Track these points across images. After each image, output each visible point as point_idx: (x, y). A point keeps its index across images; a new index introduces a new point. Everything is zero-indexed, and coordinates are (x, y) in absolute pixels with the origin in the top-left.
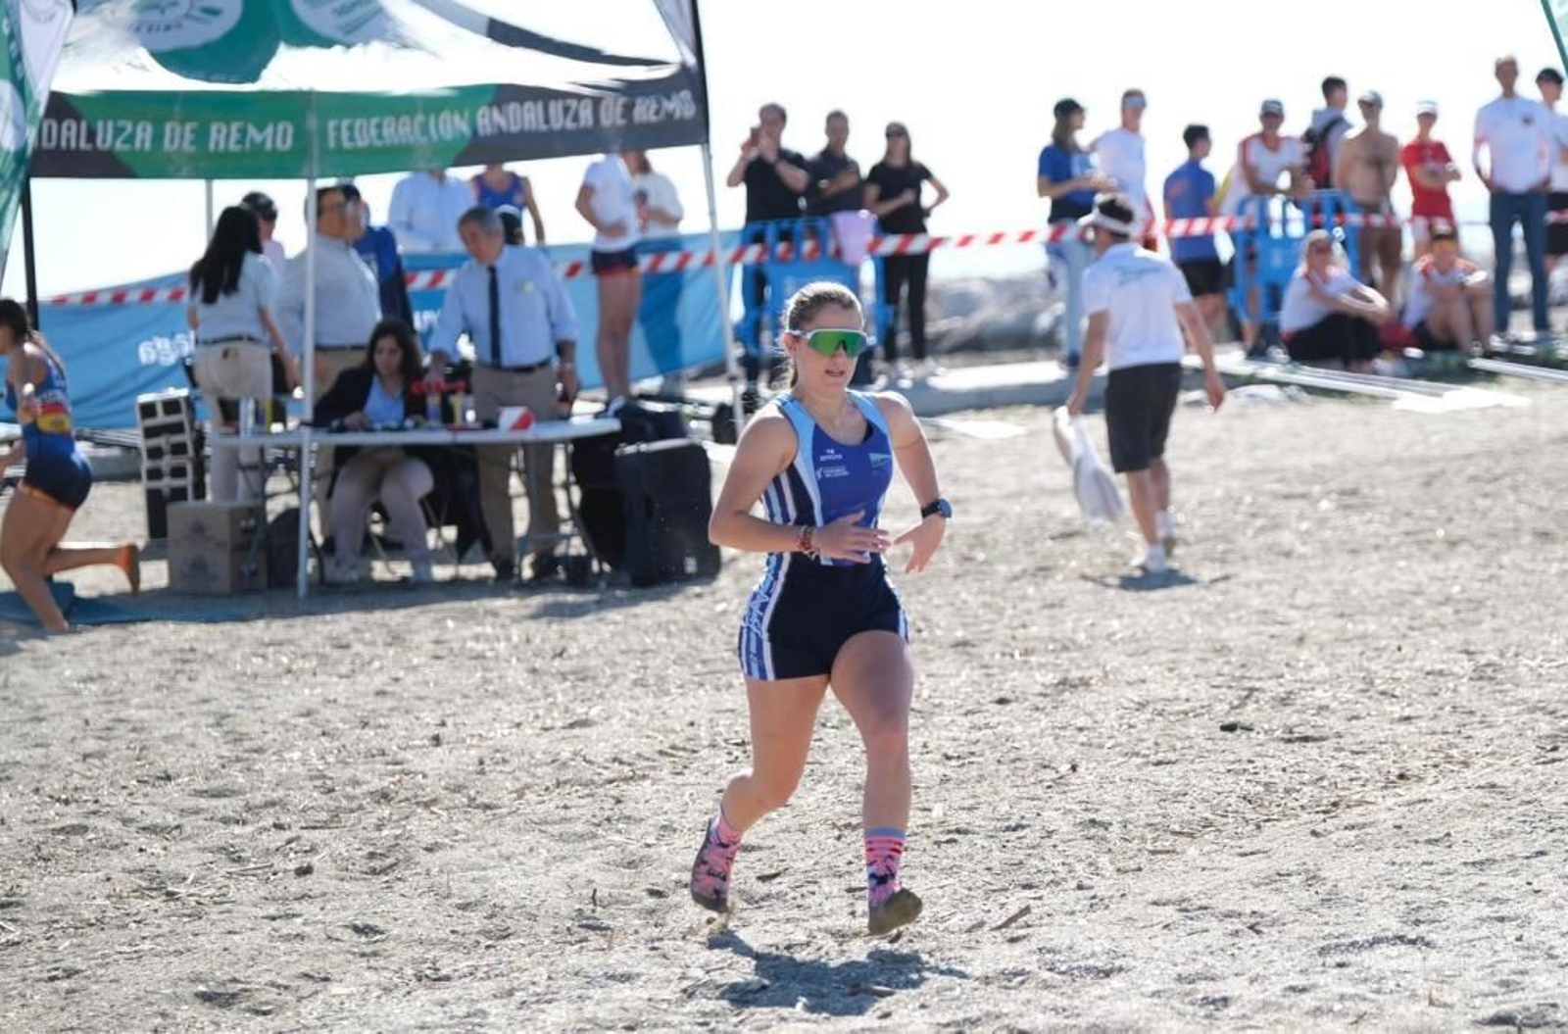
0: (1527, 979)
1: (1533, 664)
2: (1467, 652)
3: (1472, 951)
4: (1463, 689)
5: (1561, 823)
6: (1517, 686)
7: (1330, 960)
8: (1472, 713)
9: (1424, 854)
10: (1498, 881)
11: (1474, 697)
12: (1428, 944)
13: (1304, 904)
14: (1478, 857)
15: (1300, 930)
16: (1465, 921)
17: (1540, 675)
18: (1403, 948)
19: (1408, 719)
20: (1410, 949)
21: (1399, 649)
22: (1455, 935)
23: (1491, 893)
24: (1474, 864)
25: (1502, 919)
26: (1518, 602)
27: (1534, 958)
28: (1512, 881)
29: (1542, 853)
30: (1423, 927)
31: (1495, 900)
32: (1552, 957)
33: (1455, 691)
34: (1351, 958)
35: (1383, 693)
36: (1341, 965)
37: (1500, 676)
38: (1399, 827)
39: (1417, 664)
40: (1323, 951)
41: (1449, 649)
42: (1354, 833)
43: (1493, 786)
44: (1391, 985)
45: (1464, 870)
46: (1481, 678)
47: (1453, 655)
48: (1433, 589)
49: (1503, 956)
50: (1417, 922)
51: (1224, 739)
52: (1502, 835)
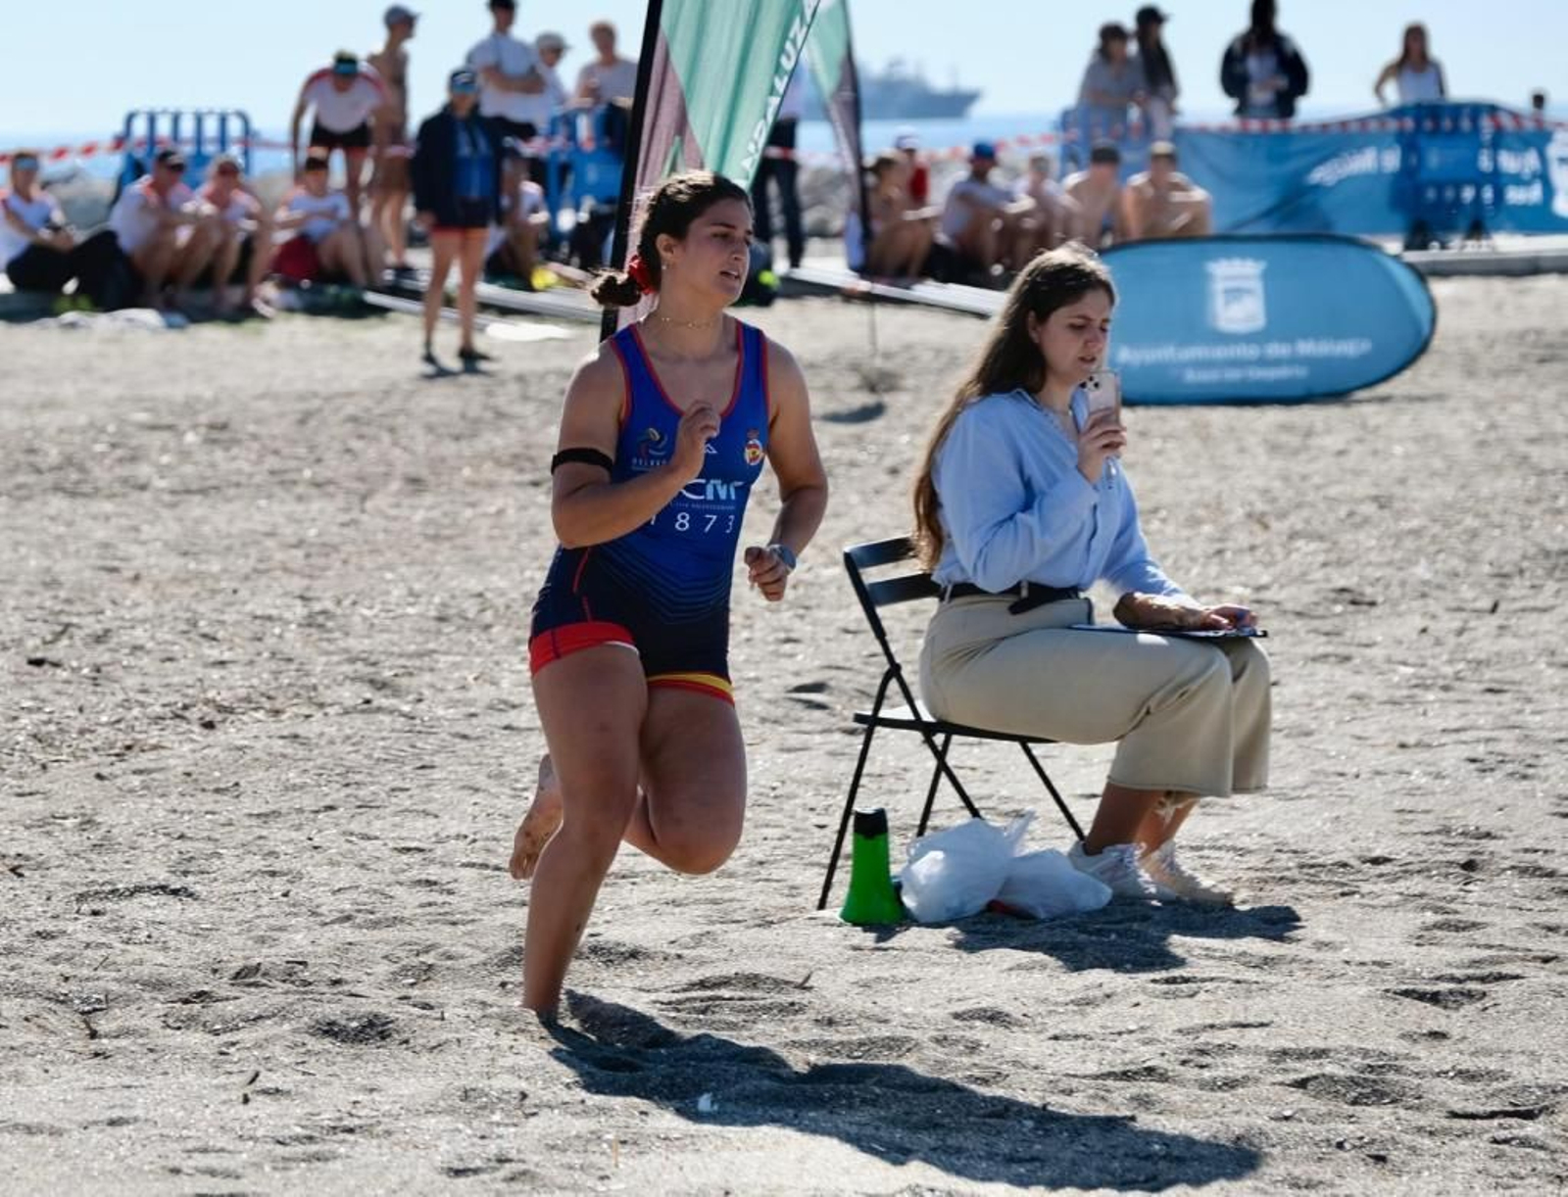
0: (284, 936)
1: (367, 612)
2: (302, 598)
3: (235, 904)
4: (288, 635)
5: (358, 778)
6: (347, 634)
7: (85, 908)
8: (290, 660)
9: (209, 801)
10: (278, 835)
11: (298, 645)
12: (191, 895)
13: (74, 849)
14: (264, 809)
15: (63, 874)
16: (234, 872)
17: (372, 625)
18: (163, 898)
19: (222, 663)
20: (171, 900)
21: (235, 592)
22: (219, 888)
23: (270, 845)
24: (259, 816)
25: (273, 874)
26: (375, 551)
27: (296, 915)
28: (294, 835)
29: (331, 808)
30: (191, 878)
31: (271, 853)
32: (314, 914)
33: (280, 637)
34: (109, 905)
35: (205, 636)
36: (95, 913)
37: (330, 624)
38: (188, 774)
39: (249, 608)
40: (81, 898)
41: (286, 594)
42: (142, 778)
43: (296, 736)
44: (142, 936)
45: (247, 822)
46: (310, 625)
47: (288, 600)
48: (289, 532)
49: (265, 911)
50: (186, 873)
51: (30, 674)
52: (295, 788)
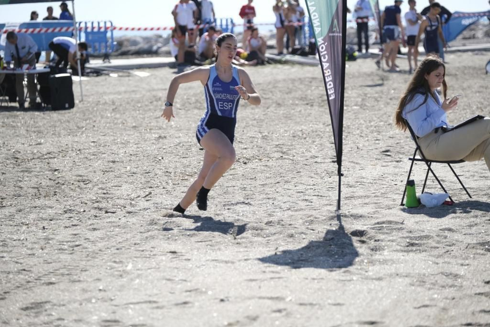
0: (275, 214)
1: (276, 136)
2: (260, 132)
3: (261, 206)
4: (259, 141)
5: (283, 175)
6: (272, 141)
7: (226, 208)
8: (261, 147)
9: (249, 181)
10: (267, 190)
11: (262, 144)
12: (250, 204)
13: (220, 193)
14: (263, 183)
15: (218, 199)
16: (260, 199)
17: (278, 139)
18: (244, 205)
19: (246, 148)
20: (246, 206)
21: (243, 131)
22: (257, 203)
23: (266, 192)
24: (262, 185)
25: (269, 199)
26: (273, 121)
27: (276, 209)
28: (271, 189)
29: (278, 182)
30: (249, 200)
31: (267, 194)
32: (281, 208)
33: (257, 142)
34: (232, 207)
35: (239, 142)
36: (228, 209)
37: (268, 138)
38: (243, 175)
39: (248, 135)
40: (224, 205)
41: (255, 132)
42: (232, 176)
43: (266, 166)
44: (241, 214)
45: (259, 186)
46: (263, 139)
47: (256, 133)
48: (251, 116)
49: (269, 208)
50: (248, 199)
51: (200, 152)
52: (269, 178)
